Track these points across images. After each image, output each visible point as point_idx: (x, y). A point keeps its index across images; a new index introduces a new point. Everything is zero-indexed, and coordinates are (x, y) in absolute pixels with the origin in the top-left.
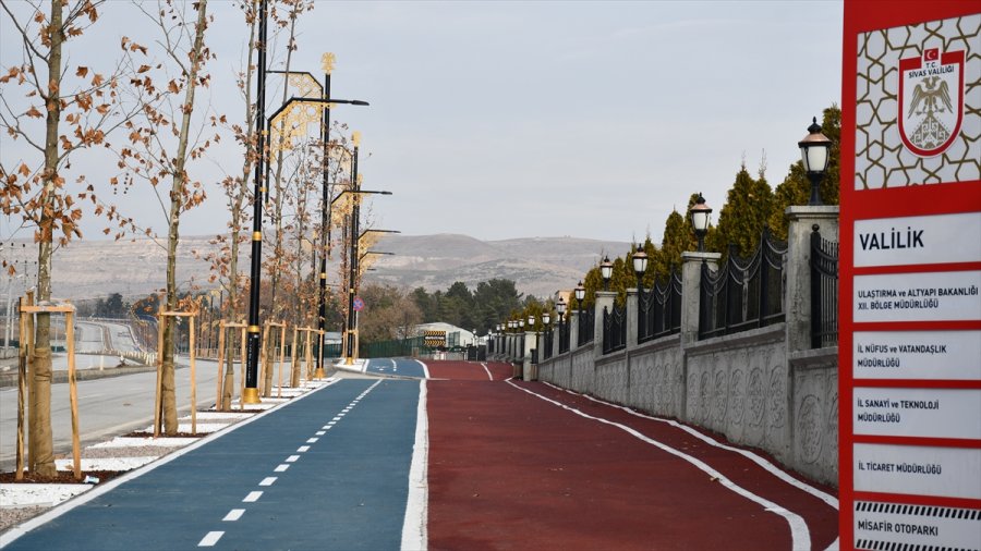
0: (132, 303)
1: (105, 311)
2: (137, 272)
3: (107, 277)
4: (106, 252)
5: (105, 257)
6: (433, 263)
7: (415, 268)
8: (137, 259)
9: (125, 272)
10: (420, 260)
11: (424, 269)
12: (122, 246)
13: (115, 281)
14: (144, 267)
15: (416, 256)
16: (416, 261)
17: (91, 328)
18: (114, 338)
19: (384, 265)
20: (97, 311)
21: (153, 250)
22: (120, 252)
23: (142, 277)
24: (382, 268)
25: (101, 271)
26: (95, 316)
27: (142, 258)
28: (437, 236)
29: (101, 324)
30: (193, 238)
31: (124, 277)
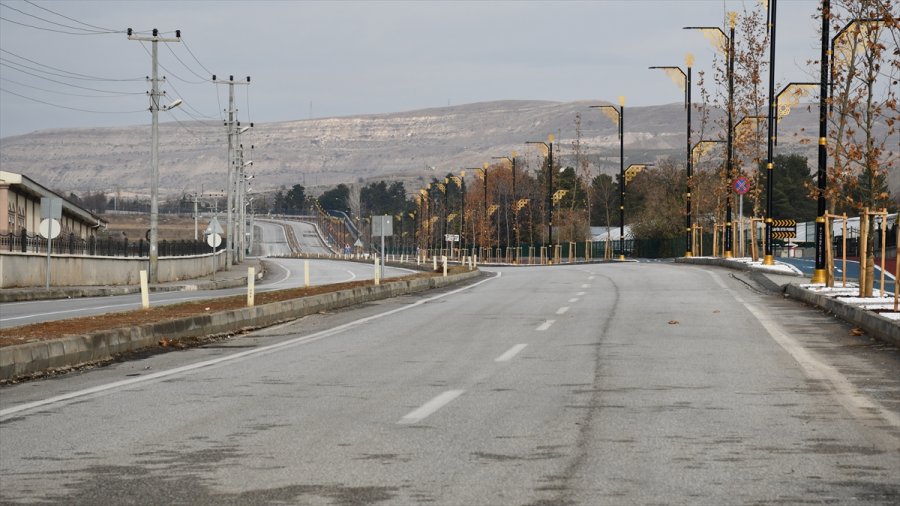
0: (316, 197)
1: (285, 207)
2: (310, 159)
3: (276, 166)
4: (274, 136)
5: (272, 142)
6: (665, 139)
7: (643, 146)
8: (309, 144)
9: (295, 159)
10: (649, 136)
11: (654, 148)
12: (291, 129)
13: (284, 170)
14: (319, 153)
15: (644, 131)
16: (644, 137)
17: (272, 228)
18: (299, 239)
19: (604, 144)
20: (276, 206)
21: (328, 133)
22: (290, 136)
23: (316, 166)
24: (603, 148)
25: (268, 158)
26: (272, 213)
27: (315, 142)
28: (668, 106)
29: (282, 221)
30: (374, 117)
31: (295, 165)
